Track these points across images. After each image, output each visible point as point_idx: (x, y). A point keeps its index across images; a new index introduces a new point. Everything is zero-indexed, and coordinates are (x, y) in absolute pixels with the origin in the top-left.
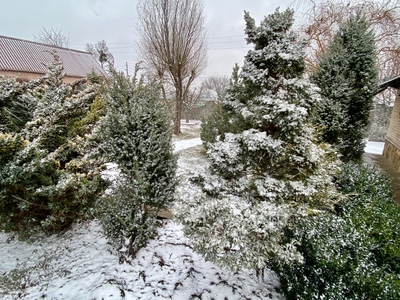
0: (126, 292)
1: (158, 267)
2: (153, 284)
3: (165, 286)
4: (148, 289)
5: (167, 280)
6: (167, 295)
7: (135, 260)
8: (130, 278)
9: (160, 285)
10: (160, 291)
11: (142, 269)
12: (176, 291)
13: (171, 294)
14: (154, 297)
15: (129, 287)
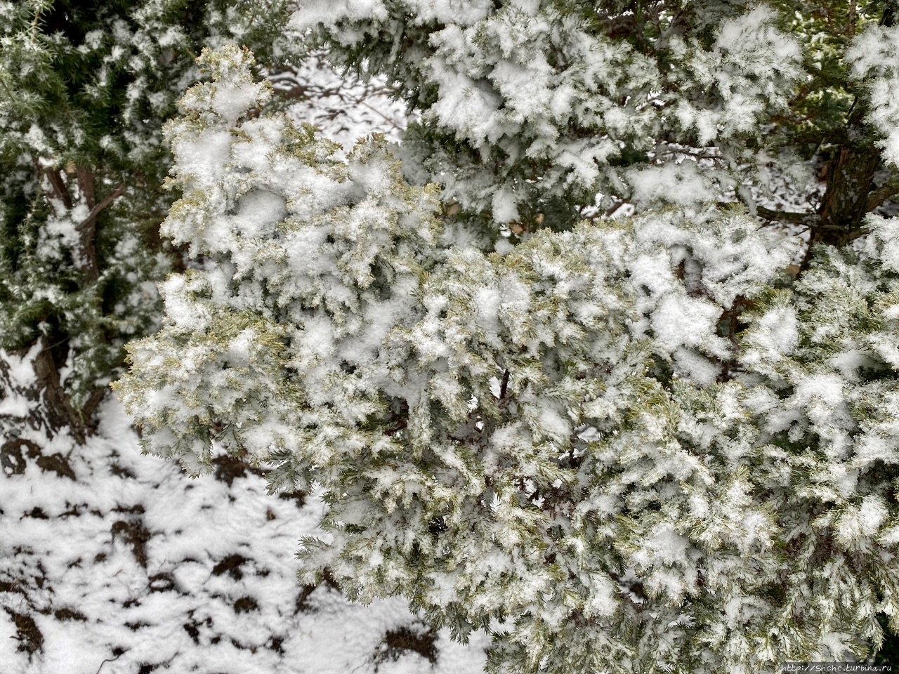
0: (46, 624)
1: (208, 486)
2: (190, 577)
3: (250, 585)
4: (159, 606)
5: (260, 551)
6: (259, 637)
7: (96, 448)
8: (68, 550)
9: (223, 583)
10: (225, 618)
11: (131, 492)
12: (306, 621)
13: (278, 627)
14: (192, 653)
15: (65, 596)
